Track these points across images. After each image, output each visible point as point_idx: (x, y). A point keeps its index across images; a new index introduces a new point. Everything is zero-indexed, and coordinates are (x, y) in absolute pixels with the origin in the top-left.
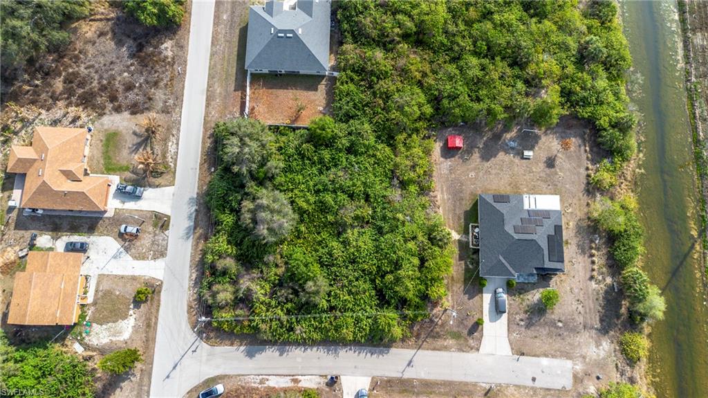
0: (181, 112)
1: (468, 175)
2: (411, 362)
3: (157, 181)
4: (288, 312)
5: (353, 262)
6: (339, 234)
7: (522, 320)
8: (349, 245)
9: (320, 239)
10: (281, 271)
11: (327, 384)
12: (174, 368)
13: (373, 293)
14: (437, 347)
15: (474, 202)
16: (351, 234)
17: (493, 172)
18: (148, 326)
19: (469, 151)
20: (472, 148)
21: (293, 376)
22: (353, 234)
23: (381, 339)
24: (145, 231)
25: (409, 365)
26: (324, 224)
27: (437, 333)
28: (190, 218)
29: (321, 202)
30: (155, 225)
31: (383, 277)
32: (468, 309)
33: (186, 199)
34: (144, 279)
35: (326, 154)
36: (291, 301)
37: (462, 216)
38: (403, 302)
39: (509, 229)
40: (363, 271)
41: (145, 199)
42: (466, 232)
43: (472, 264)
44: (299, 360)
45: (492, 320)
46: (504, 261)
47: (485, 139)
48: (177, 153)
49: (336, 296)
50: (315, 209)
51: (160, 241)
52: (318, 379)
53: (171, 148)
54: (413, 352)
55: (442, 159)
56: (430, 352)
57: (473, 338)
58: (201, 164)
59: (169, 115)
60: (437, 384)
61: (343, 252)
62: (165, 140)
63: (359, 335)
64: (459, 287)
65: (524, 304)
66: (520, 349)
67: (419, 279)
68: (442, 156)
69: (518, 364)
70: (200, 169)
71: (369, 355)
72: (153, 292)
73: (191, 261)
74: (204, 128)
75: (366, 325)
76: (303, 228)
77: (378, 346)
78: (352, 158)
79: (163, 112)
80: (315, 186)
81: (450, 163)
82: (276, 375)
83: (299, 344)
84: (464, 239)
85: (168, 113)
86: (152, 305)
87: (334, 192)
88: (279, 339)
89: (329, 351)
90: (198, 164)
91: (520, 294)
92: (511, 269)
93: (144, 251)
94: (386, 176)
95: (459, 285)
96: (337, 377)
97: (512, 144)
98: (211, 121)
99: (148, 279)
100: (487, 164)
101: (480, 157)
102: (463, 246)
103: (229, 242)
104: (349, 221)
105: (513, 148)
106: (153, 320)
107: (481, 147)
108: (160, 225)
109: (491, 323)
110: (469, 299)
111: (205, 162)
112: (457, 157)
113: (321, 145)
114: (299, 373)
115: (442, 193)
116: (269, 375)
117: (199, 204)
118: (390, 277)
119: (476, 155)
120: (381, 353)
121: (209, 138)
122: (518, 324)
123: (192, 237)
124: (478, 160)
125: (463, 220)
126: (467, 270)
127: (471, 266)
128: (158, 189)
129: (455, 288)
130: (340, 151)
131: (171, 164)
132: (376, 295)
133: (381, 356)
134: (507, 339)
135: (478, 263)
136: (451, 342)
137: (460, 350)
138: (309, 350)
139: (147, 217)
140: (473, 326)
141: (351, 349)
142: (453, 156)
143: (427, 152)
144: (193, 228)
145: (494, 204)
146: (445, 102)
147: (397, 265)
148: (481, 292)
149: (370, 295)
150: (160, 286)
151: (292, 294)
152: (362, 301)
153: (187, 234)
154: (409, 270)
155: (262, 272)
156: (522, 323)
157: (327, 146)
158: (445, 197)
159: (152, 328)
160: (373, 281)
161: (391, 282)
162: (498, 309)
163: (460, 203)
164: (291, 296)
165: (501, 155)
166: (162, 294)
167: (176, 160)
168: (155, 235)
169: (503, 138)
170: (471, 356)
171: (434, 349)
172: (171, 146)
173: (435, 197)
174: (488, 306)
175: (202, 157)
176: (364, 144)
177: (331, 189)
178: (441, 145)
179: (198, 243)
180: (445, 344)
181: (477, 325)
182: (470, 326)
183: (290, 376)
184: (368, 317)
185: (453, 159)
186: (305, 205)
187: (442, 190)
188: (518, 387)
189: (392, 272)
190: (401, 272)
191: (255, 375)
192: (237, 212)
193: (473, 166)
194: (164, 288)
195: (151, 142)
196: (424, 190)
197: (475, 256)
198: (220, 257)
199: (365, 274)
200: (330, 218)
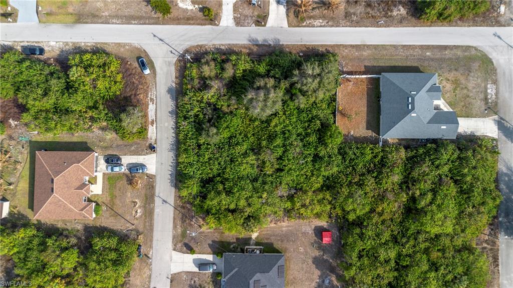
0: (346, 27)
1: (301, 246)
2: (166, 202)
3: (292, 15)
4: (196, 116)
5: (232, 161)
6: (253, 150)
7: (195, 282)
8: (244, 157)
9: (249, 136)
10: (225, 109)
11: (151, 144)
12: (160, 40)
13: (211, 176)
14: (176, 220)
15: (279, 250)
16: (252, 159)
17: (304, 266)
18: (188, 19)
19: (320, 247)
20: (323, 250)
21: (156, 121)
22: (252, 160)
23: (180, 181)
24: (254, 10)
25: (164, 201)
26: (260, 138)
27: (185, 221)
28: (265, 40)
29: (276, 136)
30: (259, 16)
31: (222, 182)
32: (202, 243)
33: (278, 37)
34: (220, 13)
35: (313, 138)
36: (204, 117)
37: (269, 241)
38: (204, 197)
39: (258, 276)
40: (225, 168)
41: (278, 7)
42: (257, 244)
43: (233, 247)
44: (166, 124)
45: (195, 261)
46: (234, 271)
47: (331, 260)
48: (314, 27)
49: (207, 149)
50: (270, 131)
51: (247, 21)
52: (154, 138)
53: (317, 22)
54: (172, 203)
55: (313, 227)
56: (172, 215)
57: (182, 246)
58: (305, 45)
59: (344, 17)
60: (151, 221)
61: (239, 153)
62: (323, 17)
63: (182, 166)
64: (217, 237)
65: (206, 285)
66: (175, 279)
67: (220, 209)
68: (316, 227)
69: (165, 278)
70: (302, 45)
71: (170, 173)
72: (211, 20)
73: (233, 44)
74: (334, 45)
75: (188, 171)
76: (257, 123)
77: (176, 179)
78: (310, 159)
79: (346, 13)
80: (289, 131)
81: (310, 233)
82: (156, 109)
83: (176, 124)
84: (252, 242)
85: (346, 17)
86: (202, 20)
87: (284, 145)
88: (179, 110)
89: (173, 145)
90: (305, 43)
91: (213, 282)
92: (228, 276)
93: (240, 10)
94: (298, 184)
95: (218, 237)
96: (154, 151)
97: (327, 282)
98: (340, 50)
99: (220, 15)
100: (310, 261)
101: (316, 256)
102: (247, 241)
103: (244, 71)
104: (261, 157)
105: (323, 282)
106: (192, 22)
107: (324, 257)
108: (259, 20)
109: (192, 260)
110: (209, 244)
111: (307, 48)
112: (316, 238)
113: (320, 135)
114: (158, 125)
115: (287, 226)
116: (156, 104)
117: (274, 47)
118: (221, 187)
119: (317, 253)
120: (171, 181)
121: (326, 49)
122: (192, 279)
123: (250, 43)
124: (313, 255)
125: (266, 241)
126: (229, 244)
127: (232, 246)
128: (285, 16)
129: (216, 234)
130: (316, 149)
131: (305, 23)
132: (209, 178)
133: (169, 181)
134: (182, 271)
135: (234, 252)
136: (179, 230)
137: (174, 237)
138: (173, 131)
139: (265, 9)
140: (190, 246)
141: (174, 160)
142: (316, 235)
143: (318, 216)
144: (257, 43)
145: (276, 266)
146: (358, 230)
147: (229, 192)
148: (213, 254)
149: (209, 173)
150: (215, 25)
151: (208, 117)
152: (204, 168)
153: (253, 40)
154: (225, 201)
155: (225, 95)
156: (193, 282)
157: (319, 139)
158: (284, 229)
159: (186, 22)
160: (219, 175)
161: (217, 189)
162: (202, 265)
163: (279, 240)
164: (207, 117)
165: (317, 273)
166: (210, 26)
167: (308, 26)
168: (252, 17)
169: (332, 275)
170: (170, 245)
171: (174, 219)
172: (319, 22)
173: (284, 221)
174: (204, 258)
175: (310, 45)
176: (321, 167)
177: (285, 143)
178: (325, 227)
179: (245, 48)
180: (178, 227)
181: (190, 250)
182: (190, 244)
183: (156, 119)
184: (194, 172)
185: (314, 235)
186: (273, 124)
187: (289, 226)
188: (150, 277)
189: (224, 189)
190: (224, 196)
191: (156, 95)
192: (267, 75)
193: (309, 250)
194: (214, 27)
195: (321, 6)
196: (288, 212)
197: (239, 250)
198: (234, 65)
199: (223, 169)
200: (264, 143)
